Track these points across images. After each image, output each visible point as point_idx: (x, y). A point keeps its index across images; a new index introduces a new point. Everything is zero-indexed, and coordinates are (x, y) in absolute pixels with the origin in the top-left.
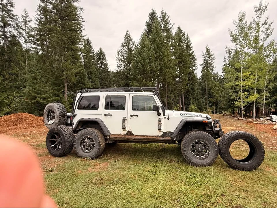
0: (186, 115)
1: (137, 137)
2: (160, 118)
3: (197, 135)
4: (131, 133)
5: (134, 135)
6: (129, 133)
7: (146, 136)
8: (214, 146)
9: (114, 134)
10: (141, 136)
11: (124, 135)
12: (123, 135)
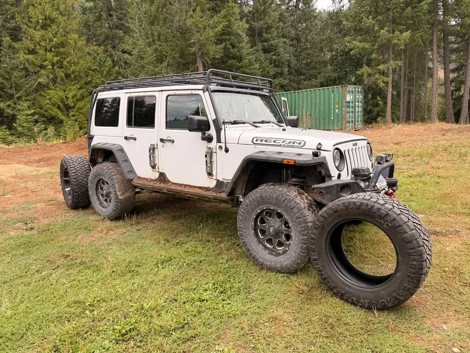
0: (264, 142)
1: (173, 187)
2: (210, 148)
3: (264, 194)
4: (165, 178)
5: (170, 182)
6: (162, 178)
7: (189, 186)
8: (299, 229)
9: (142, 176)
10: (181, 185)
11: (156, 180)
12: (153, 180)
